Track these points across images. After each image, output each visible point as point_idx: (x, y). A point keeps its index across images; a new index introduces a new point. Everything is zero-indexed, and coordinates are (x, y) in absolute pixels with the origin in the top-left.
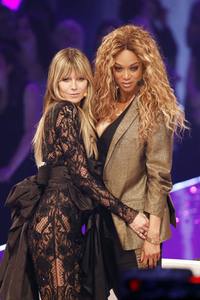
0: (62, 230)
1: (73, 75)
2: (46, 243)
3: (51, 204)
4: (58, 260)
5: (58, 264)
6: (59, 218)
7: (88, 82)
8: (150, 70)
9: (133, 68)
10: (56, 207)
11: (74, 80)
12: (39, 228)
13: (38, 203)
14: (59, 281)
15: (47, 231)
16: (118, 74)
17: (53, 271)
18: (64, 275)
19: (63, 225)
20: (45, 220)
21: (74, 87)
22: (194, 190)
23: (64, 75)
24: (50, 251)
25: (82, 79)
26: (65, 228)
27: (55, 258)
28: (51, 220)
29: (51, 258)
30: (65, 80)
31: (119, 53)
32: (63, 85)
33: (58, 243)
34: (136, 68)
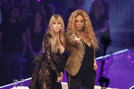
0: (46, 74)
1: (56, 22)
2: (41, 78)
5: (44, 85)
6: (45, 70)
7: (62, 25)
8: (86, 23)
10: (44, 67)
11: (57, 24)
12: (39, 73)
15: (41, 74)
16: (77, 23)
17: (43, 87)
18: (46, 88)
19: (46, 73)
20: (41, 71)
21: (57, 26)
23: (54, 22)
25: (60, 24)
26: (47, 74)
27: (43, 83)
28: (43, 71)
29: (42, 83)
30: (54, 24)
31: (78, 16)
32: (54, 25)
33: (44, 78)
34: (82, 22)
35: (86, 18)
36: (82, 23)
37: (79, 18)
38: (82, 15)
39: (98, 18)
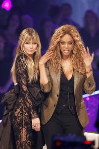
0: (27, 114)
1: (31, 41)
2: (19, 121)
3: (21, 102)
4: (24, 128)
5: (24, 130)
6: (25, 109)
7: (38, 45)
9: (70, 43)
12: (16, 114)
13: (15, 102)
14: (24, 139)
15: (19, 115)
17: (21, 134)
18: (26, 135)
19: (27, 112)
20: (18, 110)
21: (31, 47)
22: (88, 99)
23: (27, 41)
24: (20, 124)
28: (21, 110)
29: (21, 128)
31: (64, 35)
32: (26, 46)
33: (24, 121)
34: (71, 43)
35: (76, 38)
36: (70, 46)
37: (67, 38)
38: (70, 35)
39: (93, 34)
